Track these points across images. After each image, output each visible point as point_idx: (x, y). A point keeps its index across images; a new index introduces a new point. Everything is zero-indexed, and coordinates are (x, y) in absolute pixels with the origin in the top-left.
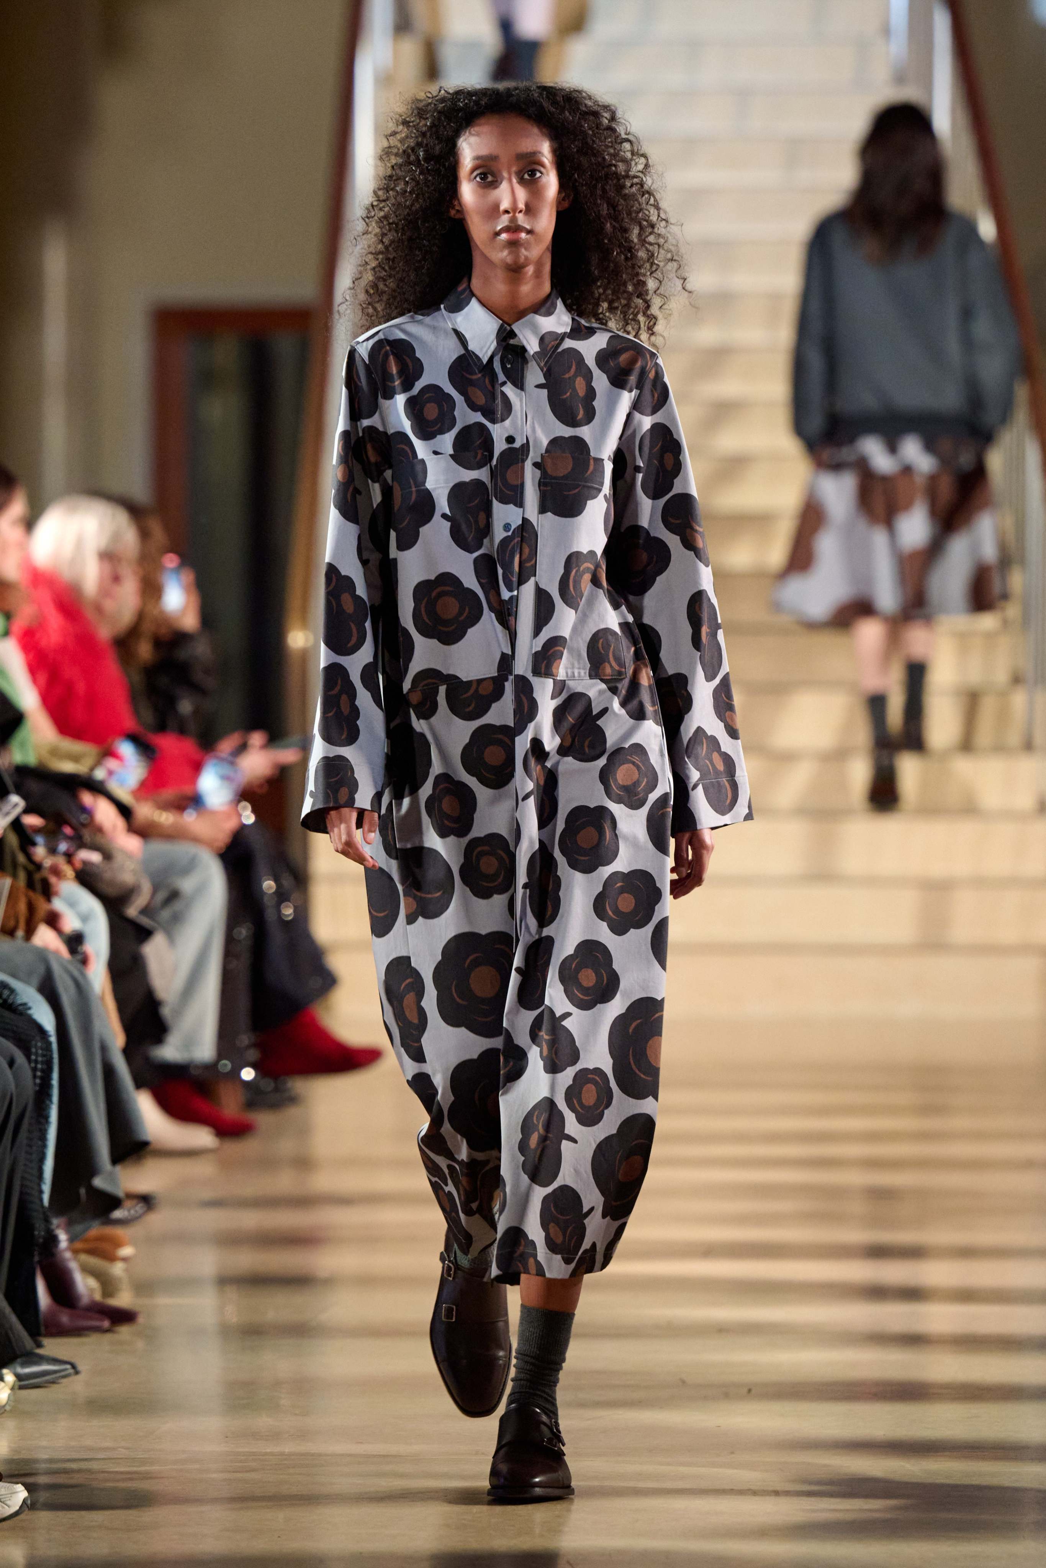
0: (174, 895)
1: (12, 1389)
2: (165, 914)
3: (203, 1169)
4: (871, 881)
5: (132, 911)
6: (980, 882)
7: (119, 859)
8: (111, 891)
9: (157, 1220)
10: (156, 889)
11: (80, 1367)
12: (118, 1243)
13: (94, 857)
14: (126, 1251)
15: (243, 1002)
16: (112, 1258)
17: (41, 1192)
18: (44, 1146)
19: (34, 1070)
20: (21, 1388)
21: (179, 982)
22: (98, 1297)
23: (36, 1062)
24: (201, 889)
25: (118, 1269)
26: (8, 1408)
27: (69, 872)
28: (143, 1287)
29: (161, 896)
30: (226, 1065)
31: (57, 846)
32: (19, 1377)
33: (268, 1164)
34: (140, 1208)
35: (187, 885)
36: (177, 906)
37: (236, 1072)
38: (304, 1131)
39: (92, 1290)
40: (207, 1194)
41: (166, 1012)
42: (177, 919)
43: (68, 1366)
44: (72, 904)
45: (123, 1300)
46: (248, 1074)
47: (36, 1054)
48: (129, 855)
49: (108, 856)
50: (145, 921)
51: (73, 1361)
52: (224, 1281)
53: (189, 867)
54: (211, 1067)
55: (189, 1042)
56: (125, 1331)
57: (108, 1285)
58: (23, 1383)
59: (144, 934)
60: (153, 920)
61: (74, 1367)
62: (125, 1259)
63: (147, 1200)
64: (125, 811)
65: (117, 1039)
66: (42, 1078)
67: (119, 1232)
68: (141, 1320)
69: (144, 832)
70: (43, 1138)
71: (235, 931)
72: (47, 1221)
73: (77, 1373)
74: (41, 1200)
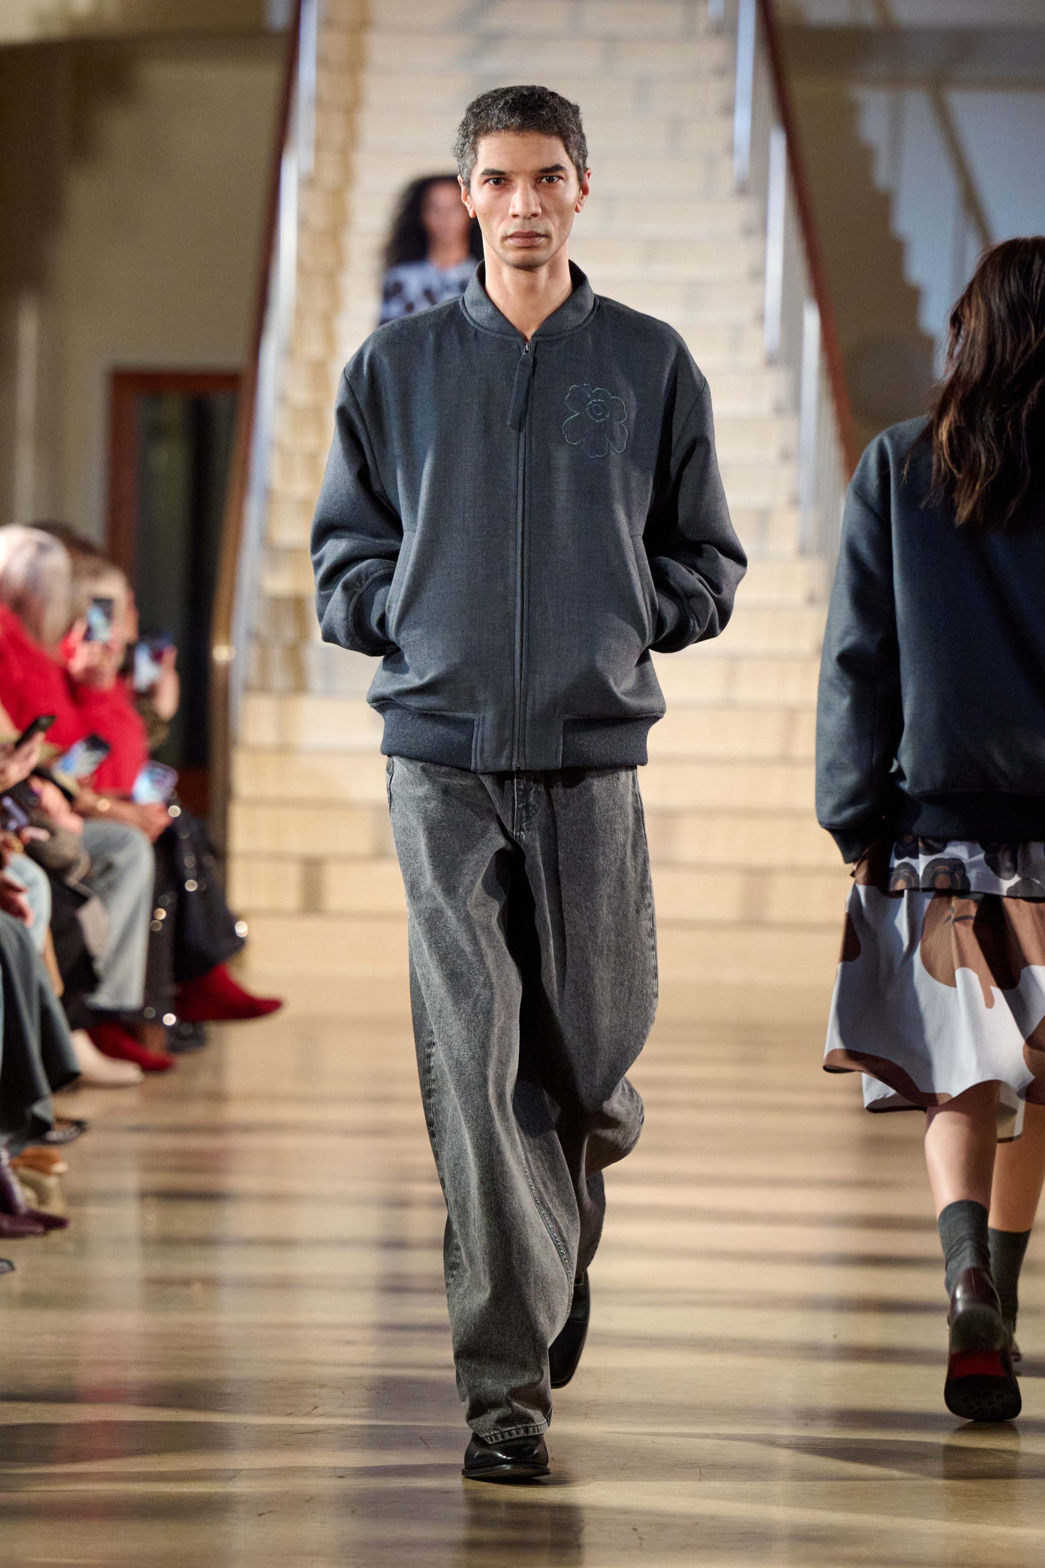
0: (109, 867)
2: (101, 884)
3: (129, 1099)
5: (73, 880)
7: (62, 836)
8: (54, 863)
9: (87, 1141)
10: (93, 860)
11: (17, 1264)
12: (52, 1161)
13: (41, 835)
14: (60, 1167)
15: (166, 958)
16: (47, 1172)
21: (112, 939)
22: (34, 1206)
24: (133, 862)
25: (51, 1182)
27: (17, 845)
28: (74, 1198)
29: (98, 868)
30: (151, 1013)
31: (7, 823)
33: (183, 1097)
34: (71, 1131)
35: (120, 858)
36: (111, 877)
37: (159, 1019)
38: (219, 1068)
39: (28, 1200)
40: (132, 1121)
41: (99, 966)
42: (111, 887)
43: (6, 1264)
44: (19, 872)
45: (56, 1208)
46: (170, 1019)
48: (71, 833)
49: (53, 833)
50: (83, 889)
51: (9, 1258)
52: (144, 1195)
53: (122, 843)
54: (139, 1013)
55: (120, 991)
56: (56, 1236)
57: (42, 1195)
59: (81, 900)
60: (91, 888)
61: (10, 1264)
62: (59, 1175)
63: (80, 1125)
64: (67, 795)
65: (55, 987)
67: (54, 1151)
68: (72, 1226)
69: (85, 814)
71: (161, 897)
73: (12, 1267)
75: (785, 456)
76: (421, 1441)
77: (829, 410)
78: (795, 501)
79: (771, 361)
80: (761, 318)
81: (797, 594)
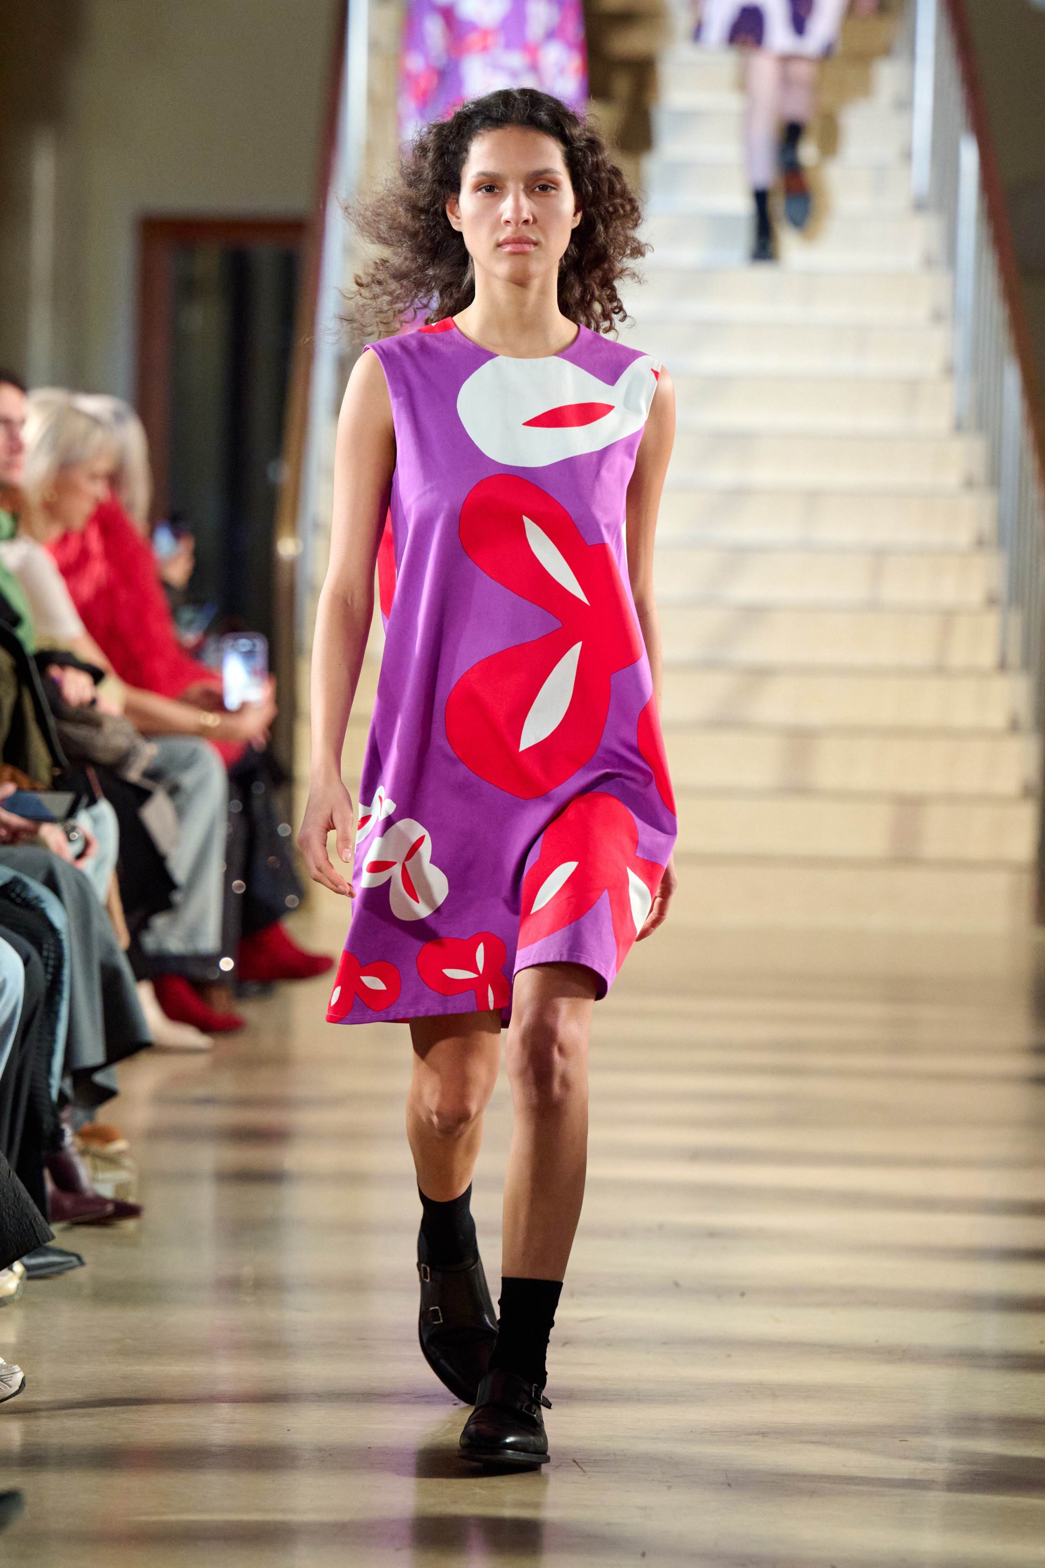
0: (175, 789)
1: (21, 1278)
3: (201, 1061)
4: (843, 796)
6: (952, 798)
11: (86, 1258)
12: (111, 1137)
14: (120, 1145)
17: (49, 1086)
18: (53, 1041)
19: (46, 965)
20: (29, 1278)
23: (48, 958)
24: (202, 784)
26: (17, 1297)
32: (28, 1268)
35: (188, 779)
36: (179, 799)
38: (285, 1029)
40: (201, 1091)
43: (74, 1259)
47: (48, 951)
51: (78, 1252)
52: (221, 1177)
53: (189, 762)
55: (193, 933)
58: (32, 1273)
61: (79, 1258)
65: (122, 939)
66: (53, 974)
70: (53, 1033)
72: (55, 1115)
73: (81, 1262)
74: (49, 1094)
75: (937, 317)
76: (575, 1464)
77: (990, 260)
78: (949, 370)
79: (919, 206)
80: (907, 155)
81: (952, 478)
